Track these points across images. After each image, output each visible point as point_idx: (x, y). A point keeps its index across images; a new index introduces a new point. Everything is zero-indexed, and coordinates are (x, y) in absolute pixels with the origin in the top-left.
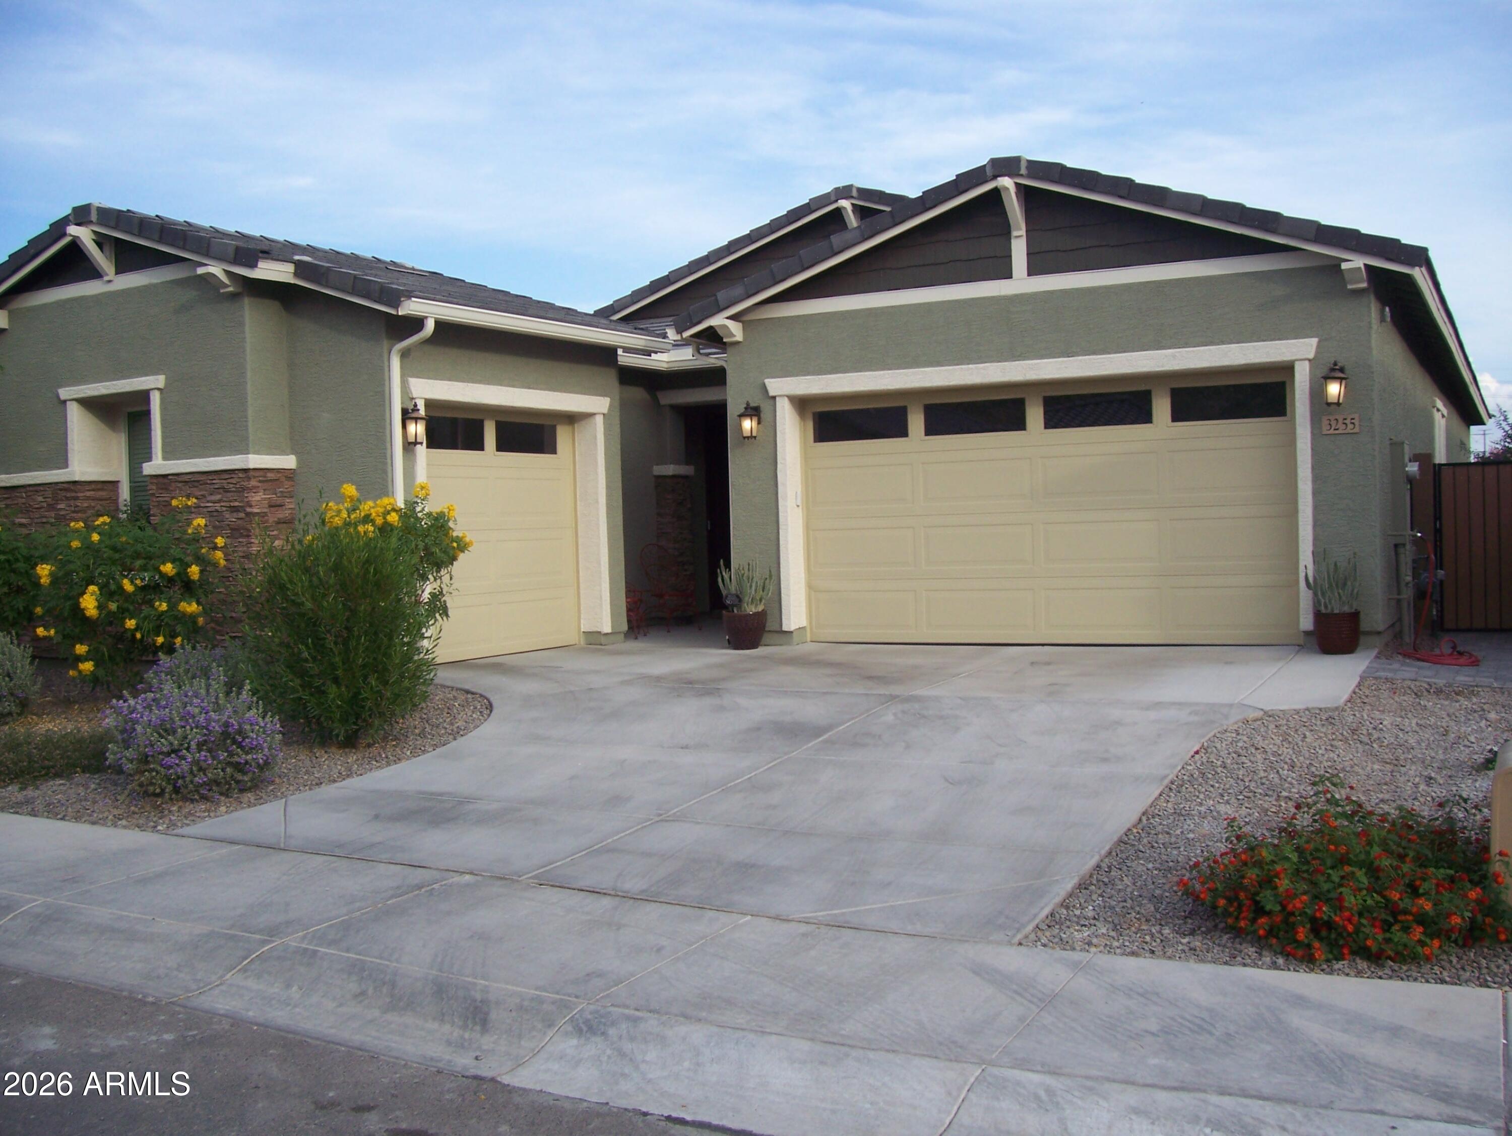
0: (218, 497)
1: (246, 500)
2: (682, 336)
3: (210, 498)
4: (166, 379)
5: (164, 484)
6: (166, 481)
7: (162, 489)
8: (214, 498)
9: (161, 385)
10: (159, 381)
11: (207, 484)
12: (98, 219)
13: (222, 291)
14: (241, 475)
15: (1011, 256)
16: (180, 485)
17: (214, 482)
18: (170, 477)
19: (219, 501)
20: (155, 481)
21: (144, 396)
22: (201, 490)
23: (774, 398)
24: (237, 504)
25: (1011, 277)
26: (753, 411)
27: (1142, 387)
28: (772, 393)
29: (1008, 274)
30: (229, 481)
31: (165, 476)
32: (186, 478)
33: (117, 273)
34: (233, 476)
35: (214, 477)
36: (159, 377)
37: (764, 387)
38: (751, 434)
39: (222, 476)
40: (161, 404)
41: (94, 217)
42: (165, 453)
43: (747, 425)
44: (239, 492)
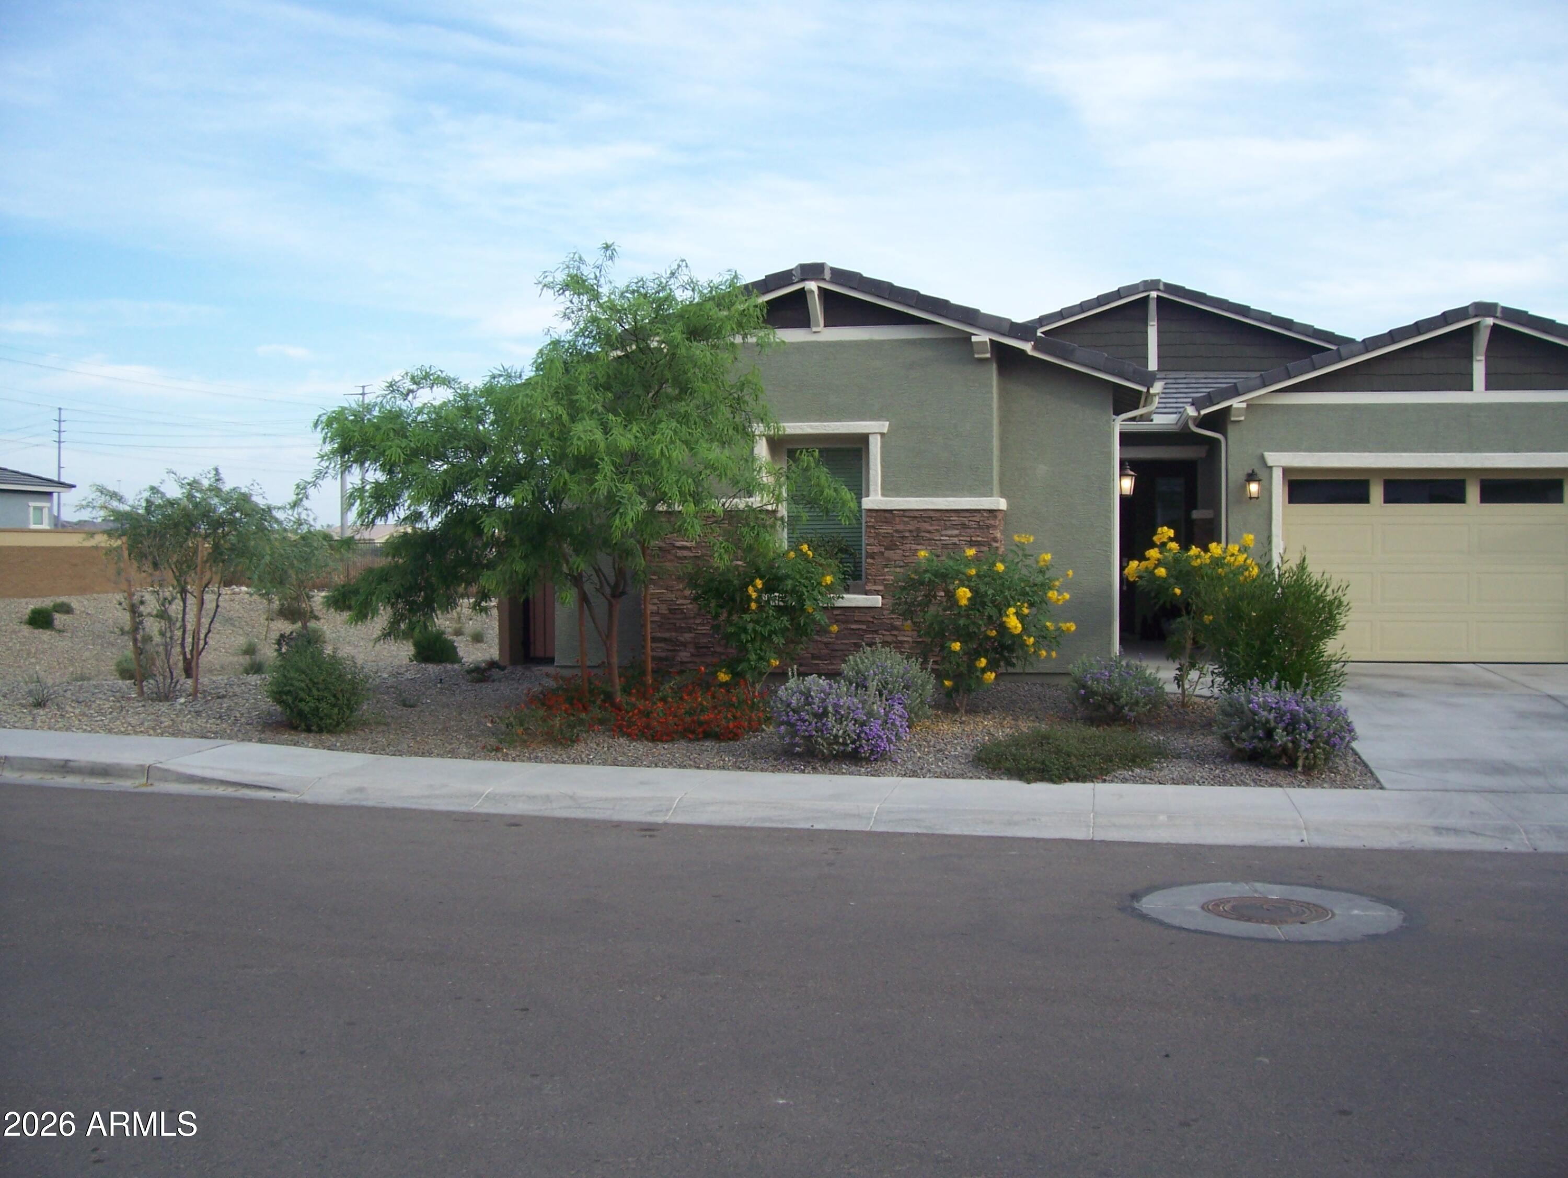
0: (956, 532)
1: (992, 536)
2: (1199, 413)
3: (943, 533)
4: (890, 425)
5: (886, 518)
6: (887, 515)
7: (881, 522)
8: (949, 532)
9: (885, 431)
10: (884, 426)
11: (943, 520)
12: (831, 278)
13: (976, 356)
14: (985, 514)
15: (1472, 375)
16: (905, 519)
17: (952, 518)
18: (894, 512)
19: (956, 536)
20: (874, 515)
21: (864, 439)
22: (931, 525)
23: (1271, 468)
24: (979, 539)
25: (1471, 390)
26: (1251, 477)
27: (1557, 478)
28: (1270, 464)
30: (970, 519)
31: (891, 511)
32: (916, 514)
33: (825, 326)
34: (975, 515)
35: (952, 515)
36: (881, 423)
37: (1262, 459)
38: (1256, 496)
39: (962, 515)
40: (883, 447)
41: (827, 275)
42: (887, 490)
43: (1254, 488)
44: (983, 529)
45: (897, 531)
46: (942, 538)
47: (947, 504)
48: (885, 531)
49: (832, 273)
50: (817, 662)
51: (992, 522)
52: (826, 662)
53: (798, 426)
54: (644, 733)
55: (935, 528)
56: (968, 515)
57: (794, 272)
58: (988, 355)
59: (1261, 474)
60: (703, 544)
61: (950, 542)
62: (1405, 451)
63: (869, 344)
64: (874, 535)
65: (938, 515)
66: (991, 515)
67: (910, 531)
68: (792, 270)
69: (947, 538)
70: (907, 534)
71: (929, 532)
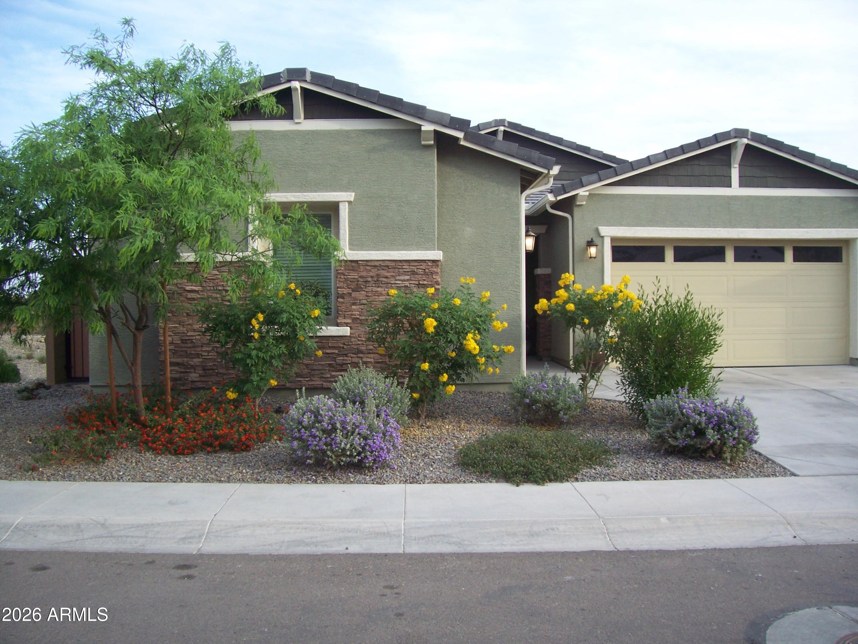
0: (407, 277)
1: (435, 280)
2: (556, 199)
3: (398, 278)
4: (355, 195)
5: (352, 267)
6: (353, 264)
7: (349, 270)
8: (402, 278)
9: (352, 200)
10: (351, 196)
11: (397, 268)
12: (311, 80)
13: (423, 143)
14: (429, 264)
15: (731, 177)
16: (368, 268)
17: (404, 267)
18: (360, 262)
19: (408, 280)
20: (344, 264)
21: (335, 207)
22: (388, 272)
23: (603, 237)
24: (425, 282)
25: (731, 187)
26: (590, 243)
27: (781, 245)
28: (602, 235)
29: (729, 185)
31: (356, 261)
32: (377, 264)
33: (305, 119)
34: (422, 264)
35: (405, 264)
36: (349, 193)
37: (597, 231)
38: (594, 256)
39: (412, 264)
40: (350, 212)
41: (308, 78)
42: (353, 246)
43: (593, 251)
44: (428, 275)
45: (361, 277)
46: (397, 282)
47: (400, 255)
48: (353, 277)
49: (311, 76)
50: (300, 379)
51: (435, 270)
52: (307, 379)
53: (284, 196)
54: (167, 447)
55: (391, 274)
56: (416, 264)
57: (282, 75)
58: (432, 142)
59: (597, 240)
60: (208, 288)
61: (403, 285)
62: (690, 226)
63: (338, 133)
64: (344, 280)
65: (393, 264)
66: (434, 264)
67: (372, 277)
68: (280, 73)
69: (401, 282)
70: (369, 279)
71: (387, 277)
